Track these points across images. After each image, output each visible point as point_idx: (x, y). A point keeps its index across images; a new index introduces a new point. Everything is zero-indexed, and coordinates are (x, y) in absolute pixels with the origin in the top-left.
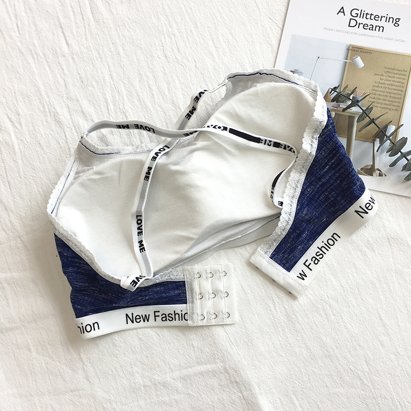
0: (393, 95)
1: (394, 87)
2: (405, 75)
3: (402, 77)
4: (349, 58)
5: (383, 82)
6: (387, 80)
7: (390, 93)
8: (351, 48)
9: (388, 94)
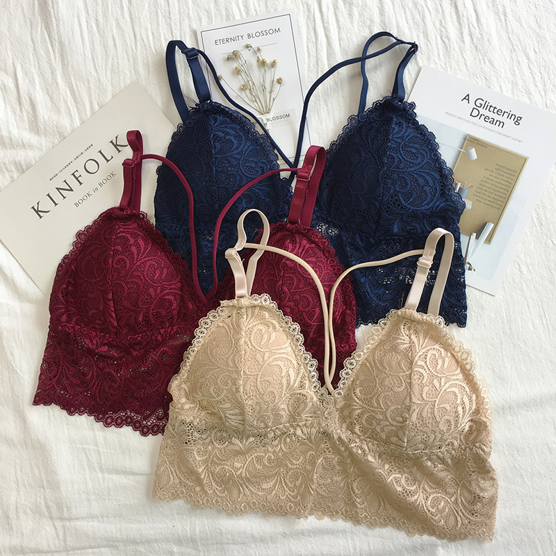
0: (498, 193)
1: (502, 186)
2: (514, 176)
3: (512, 177)
4: (464, 148)
5: (492, 178)
6: (496, 177)
7: (496, 191)
8: (468, 138)
9: (494, 192)
